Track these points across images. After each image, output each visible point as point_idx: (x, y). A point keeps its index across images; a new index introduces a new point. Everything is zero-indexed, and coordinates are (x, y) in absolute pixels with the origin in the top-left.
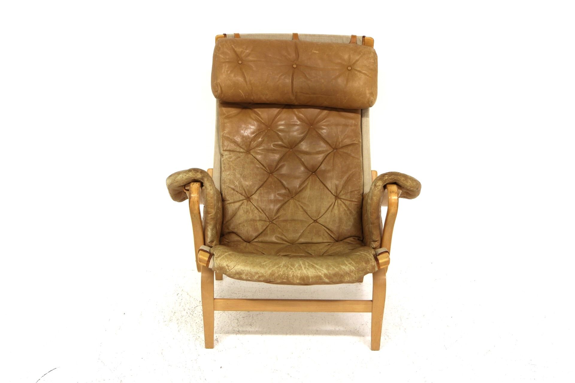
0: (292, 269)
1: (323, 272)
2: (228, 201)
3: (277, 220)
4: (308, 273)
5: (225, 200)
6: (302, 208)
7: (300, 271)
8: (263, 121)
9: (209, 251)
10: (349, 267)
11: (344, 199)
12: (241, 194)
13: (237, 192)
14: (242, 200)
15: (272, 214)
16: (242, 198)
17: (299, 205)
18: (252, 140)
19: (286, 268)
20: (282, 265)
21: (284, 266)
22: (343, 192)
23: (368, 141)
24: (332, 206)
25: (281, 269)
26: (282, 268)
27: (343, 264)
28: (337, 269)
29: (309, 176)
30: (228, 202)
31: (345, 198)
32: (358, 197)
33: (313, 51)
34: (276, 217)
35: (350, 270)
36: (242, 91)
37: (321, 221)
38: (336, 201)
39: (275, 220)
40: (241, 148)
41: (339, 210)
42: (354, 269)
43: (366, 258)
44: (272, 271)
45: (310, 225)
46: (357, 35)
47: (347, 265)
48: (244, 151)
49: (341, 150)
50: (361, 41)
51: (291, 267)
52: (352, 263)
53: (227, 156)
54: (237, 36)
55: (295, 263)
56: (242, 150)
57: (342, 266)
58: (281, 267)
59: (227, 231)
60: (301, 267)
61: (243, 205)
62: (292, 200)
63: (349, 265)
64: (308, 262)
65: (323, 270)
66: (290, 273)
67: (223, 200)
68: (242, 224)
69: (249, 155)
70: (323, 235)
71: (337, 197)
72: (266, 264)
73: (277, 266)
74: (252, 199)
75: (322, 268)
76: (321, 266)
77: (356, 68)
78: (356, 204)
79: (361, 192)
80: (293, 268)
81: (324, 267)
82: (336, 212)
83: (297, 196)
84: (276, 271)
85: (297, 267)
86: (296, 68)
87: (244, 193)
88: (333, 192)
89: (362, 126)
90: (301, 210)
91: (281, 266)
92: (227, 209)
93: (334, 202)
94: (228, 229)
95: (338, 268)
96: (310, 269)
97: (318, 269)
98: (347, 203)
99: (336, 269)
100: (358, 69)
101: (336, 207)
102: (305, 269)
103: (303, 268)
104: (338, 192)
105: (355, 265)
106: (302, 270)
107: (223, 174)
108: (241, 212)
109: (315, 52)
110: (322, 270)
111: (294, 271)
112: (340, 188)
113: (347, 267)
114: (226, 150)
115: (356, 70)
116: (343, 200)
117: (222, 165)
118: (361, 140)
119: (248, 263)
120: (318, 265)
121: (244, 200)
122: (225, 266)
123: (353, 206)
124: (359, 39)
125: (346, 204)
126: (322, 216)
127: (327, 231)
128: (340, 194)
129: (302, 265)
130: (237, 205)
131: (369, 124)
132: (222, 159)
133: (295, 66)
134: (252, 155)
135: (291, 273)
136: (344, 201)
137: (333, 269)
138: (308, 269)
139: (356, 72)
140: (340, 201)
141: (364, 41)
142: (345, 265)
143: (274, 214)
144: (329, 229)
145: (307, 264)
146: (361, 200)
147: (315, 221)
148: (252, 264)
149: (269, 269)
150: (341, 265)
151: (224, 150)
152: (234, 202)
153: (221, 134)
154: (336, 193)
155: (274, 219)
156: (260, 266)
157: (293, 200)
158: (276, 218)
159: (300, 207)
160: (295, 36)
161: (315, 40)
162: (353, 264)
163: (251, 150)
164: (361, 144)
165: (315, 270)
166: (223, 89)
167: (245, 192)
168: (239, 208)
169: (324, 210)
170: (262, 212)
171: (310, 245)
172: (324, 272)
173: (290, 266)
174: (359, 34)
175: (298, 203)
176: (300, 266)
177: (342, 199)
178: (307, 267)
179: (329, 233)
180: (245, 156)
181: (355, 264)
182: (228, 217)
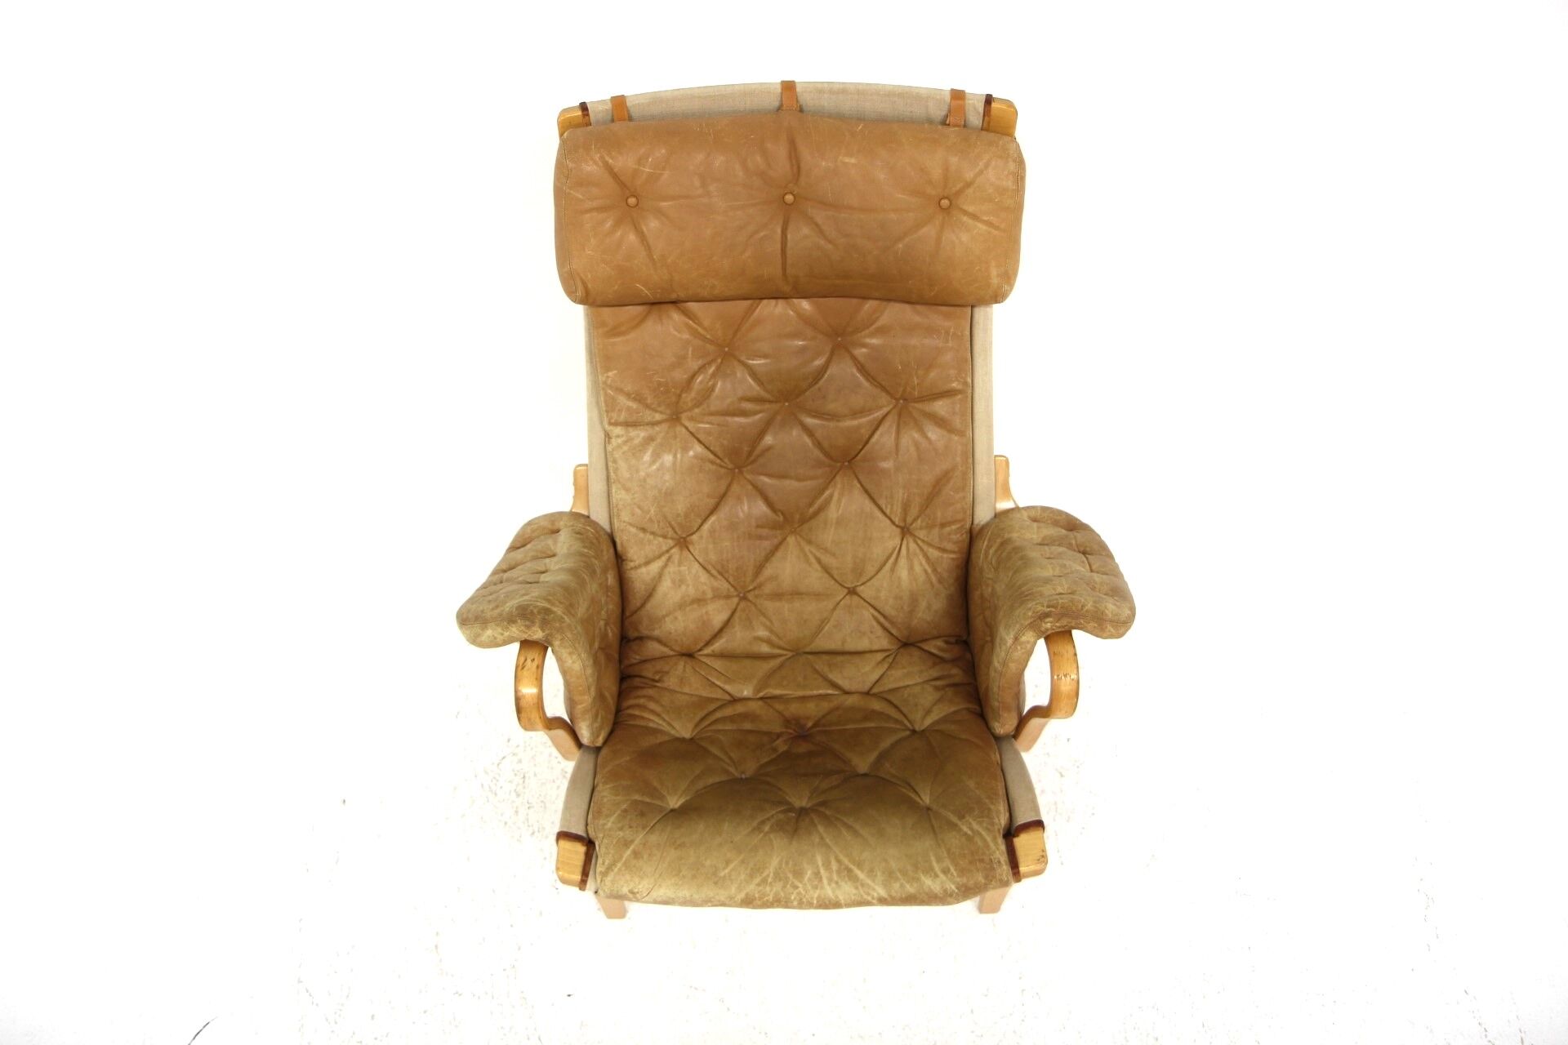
0: (797, 887)
1: (875, 895)
2: (631, 561)
3: (757, 592)
4: (837, 897)
5: (624, 558)
6: (819, 561)
7: (818, 891)
8: (708, 337)
9: (581, 832)
10: (942, 883)
11: (923, 541)
12: (665, 537)
13: (653, 533)
14: (667, 551)
15: (743, 579)
16: (666, 544)
17: (811, 552)
18: (682, 391)
19: (781, 883)
20: (772, 875)
21: (778, 876)
22: (922, 522)
23: (988, 373)
24: (894, 556)
25: (768, 889)
26: (771, 883)
27: (927, 873)
28: (911, 885)
29: (835, 477)
30: (632, 564)
31: (926, 539)
32: (960, 539)
33: (841, 157)
34: (755, 584)
35: (945, 891)
36: (643, 286)
37: (866, 591)
38: (902, 540)
39: (752, 593)
40: (656, 411)
41: (911, 568)
42: (956, 891)
43: (986, 858)
44: (747, 894)
45: (838, 604)
46: (968, 90)
47: (936, 876)
48: (664, 417)
49: (916, 405)
50: (979, 114)
51: (794, 880)
52: (949, 870)
53: (620, 441)
54: (619, 102)
55: (805, 866)
56: (658, 417)
57: (923, 878)
58: (770, 880)
59: (636, 634)
60: (821, 879)
61: (670, 563)
62: (793, 538)
63: (942, 876)
64: (839, 861)
65: (876, 887)
66: (793, 898)
67: (619, 559)
68: (671, 616)
69: (680, 430)
70: (872, 632)
71: (905, 531)
72: (730, 874)
73: (757, 880)
74: (692, 543)
75: (874, 881)
76: (871, 873)
77: (965, 207)
78: (953, 559)
79: (968, 526)
80: (800, 885)
81: (880, 877)
82: (903, 573)
83: (806, 526)
84: (757, 896)
85: (809, 879)
86: (792, 204)
87: (671, 533)
88: (897, 520)
89: (973, 329)
90: (817, 566)
91: (768, 876)
92: (630, 583)
93: (898, 546)
94: (637, 630)
95: (915, 885)
96: (843, 884)
97: (863, 885)
98: (934, 553)
99: (908, 886)
100: (971, 209)
101: (903, 562)
102: (829, 884)
103: (825, 881)
104: (909, 520)
105: (958, 879)
106: (822, 888)
107: (614, 490)
108: (666, 585)
109: (847, 160)
110: (874, 889)
111: (803, 892)
112: (914, 511)
113: (938, 881)
114: (616, 424)
115: (965, 213)
116: (919, 542)
117: (610, 464)
118: (969, 380)
119: (684, 877)
120: (862, 871)
121: (671, 548)
122: (626, 894)
123: (947, 561)
124: (975, 109)
125: (929, 554)
126: (868, 581)
127: (882, 620)
128: (914, 525)
129: (822, 871)
130: (655, 567)
131: (992, 325)
132: (609, 448)
133: (789, 198)
134: (687, 428)
135: (795, 898)
136: (925, 547)
137: (902, 886)
138: (837, 883)
139: (965, 219)
140: (913, 546)
141: (989, 115)
142: (931, 877)
143: (749, 579)
144: (885, 617)
145: (834, 866)
146: (966, 545)
147: (852, 592)
148: (694, 877)
149: (739, 889)
150: (923, 873)
151: (610, 424)
152: (647, 563)
153: (601, 378)
154: (905, 521)
155: (751, 590)
156: (716, 883)
157: (796, 538)
158: (755, 589)
159: (813, 560)
160: (789, 87)
161: (847, 106)
162: (952, 874)
163: (681, 413)
164: (970, 391)
165: (857, 888)
166: (590, 286)
167: (673, 529)
168: (660, 575)
169: (873, 566)
170: (719, 577)
171: (840, 658)
172: (878, 894)
173: (790, 876)
174: (976, 88)
175: (807, 548)
176: (817, 874)
177: (919, 538)
178: (835, 877)
179: (887, 624)
180: (667, 433)
181: (959, 876)
182: (635, 602)
